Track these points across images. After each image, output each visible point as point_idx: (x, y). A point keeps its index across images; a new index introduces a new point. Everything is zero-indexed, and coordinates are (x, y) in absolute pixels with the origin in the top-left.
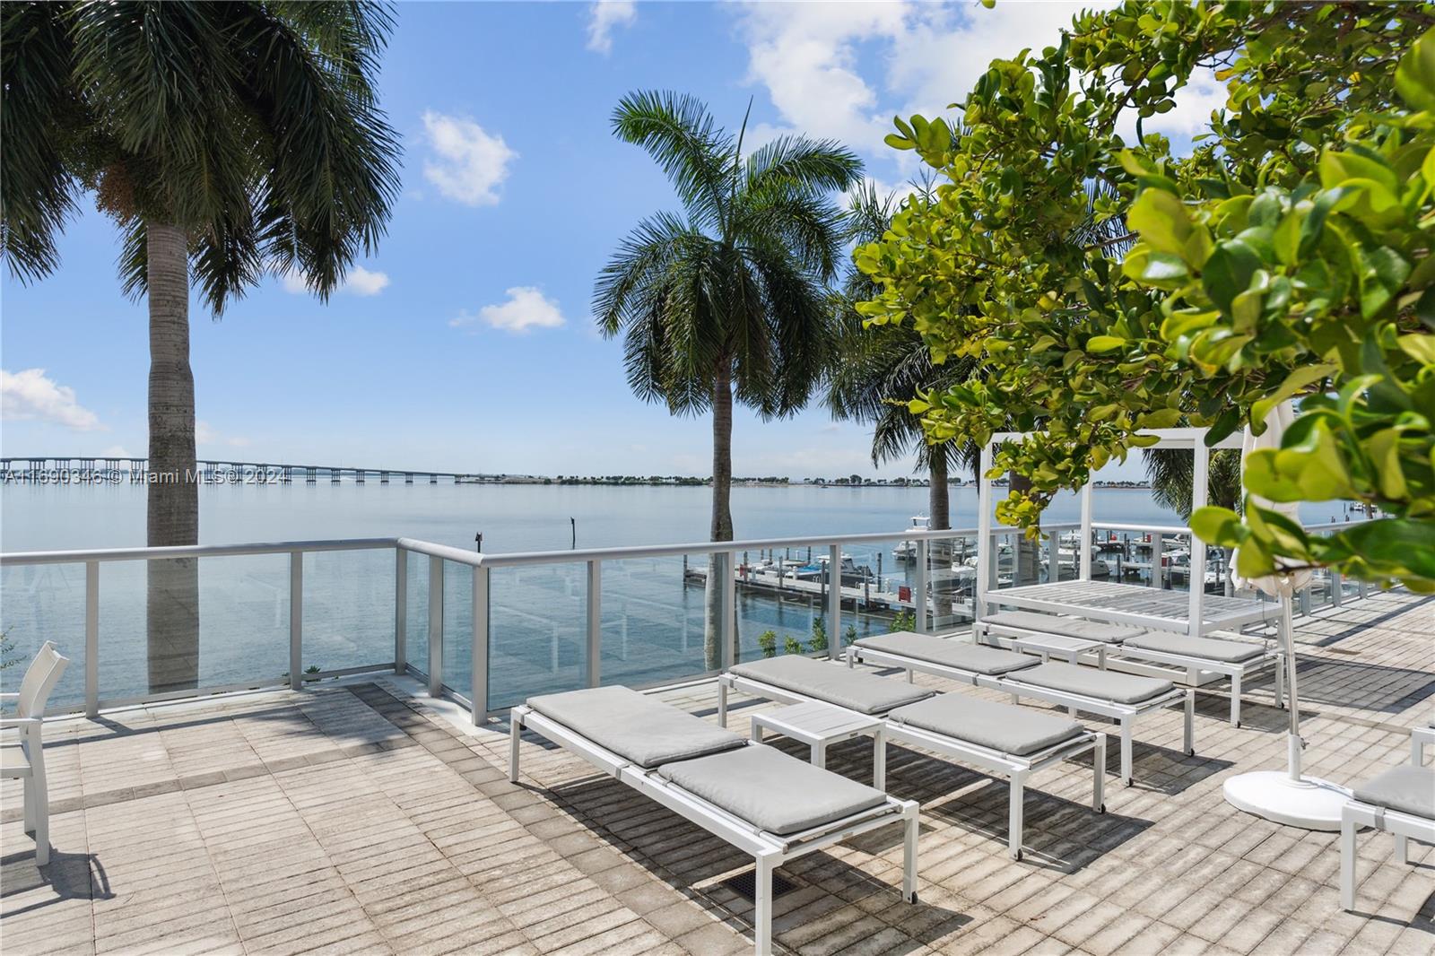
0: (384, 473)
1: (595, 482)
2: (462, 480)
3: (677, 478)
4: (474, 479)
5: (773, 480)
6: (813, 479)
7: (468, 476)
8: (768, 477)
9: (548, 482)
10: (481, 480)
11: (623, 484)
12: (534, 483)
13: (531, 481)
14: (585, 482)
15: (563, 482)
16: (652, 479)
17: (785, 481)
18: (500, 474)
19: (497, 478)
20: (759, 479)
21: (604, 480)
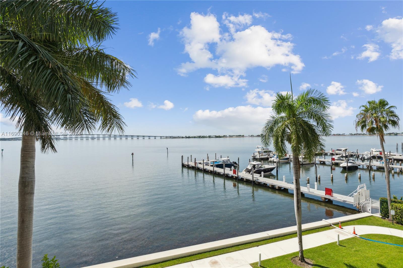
0: (138, 136)
1: (194, 137)
2: (162, 137)
3: (215, 136)
4: (165, 137)
5: (240, 136)
6: (251, 135)
7: (163, 137)
8: (239, 135)
9: (183, 138)
10: (167, 137)
11: (201, 138)
12: (179, 138)
13: (179, 137)
14: (192, 137)
15: (186, 137)
16: (209, 136)
17: (243, 136)
18: (171, 136)
19: (170, 137)
20: (236, 136)
21: (197, 137)
